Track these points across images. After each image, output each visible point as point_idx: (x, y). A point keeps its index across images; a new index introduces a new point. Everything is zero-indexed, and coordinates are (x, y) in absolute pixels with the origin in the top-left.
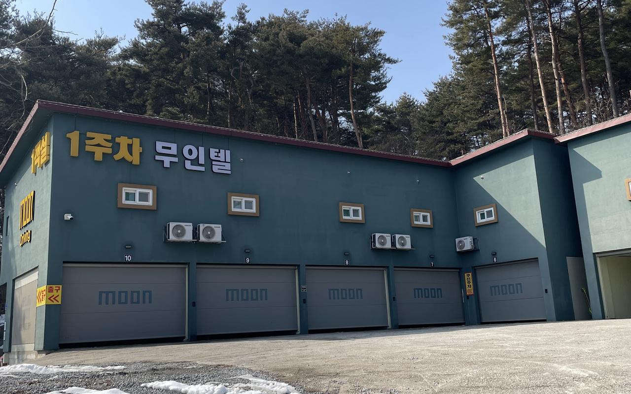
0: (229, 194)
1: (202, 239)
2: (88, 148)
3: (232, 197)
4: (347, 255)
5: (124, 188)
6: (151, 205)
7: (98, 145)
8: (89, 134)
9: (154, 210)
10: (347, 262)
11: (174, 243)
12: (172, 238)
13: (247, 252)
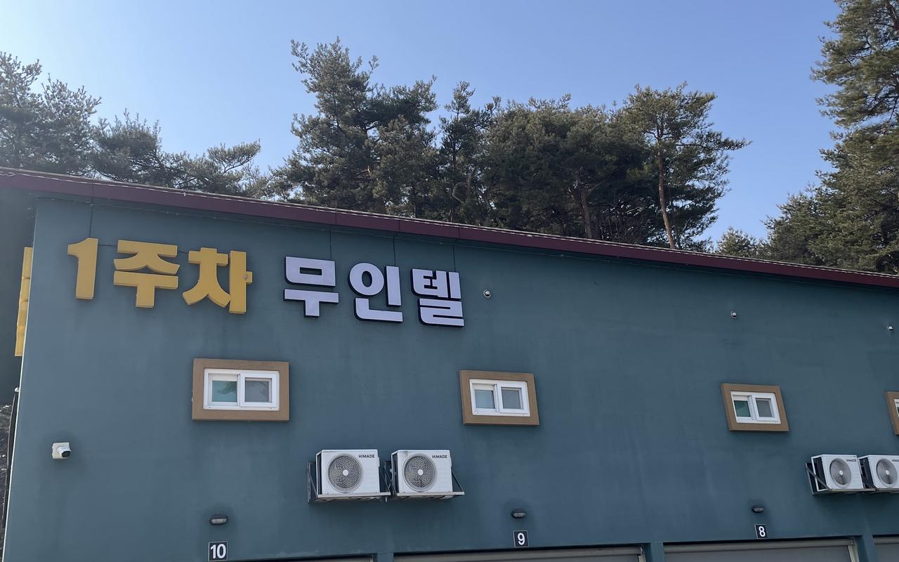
0: (463, 373)
1: (405, 489)
2: (120, 279)
3: (472, 381)
4: (758, 512)
5: (207, 372)
6: (277, 409)
7: (146, 270)
8: (124, 246)
9: (284, 422)
10: (762, 531)
11: (334, 503)
12: (329, 490)
13: (518, 517)
